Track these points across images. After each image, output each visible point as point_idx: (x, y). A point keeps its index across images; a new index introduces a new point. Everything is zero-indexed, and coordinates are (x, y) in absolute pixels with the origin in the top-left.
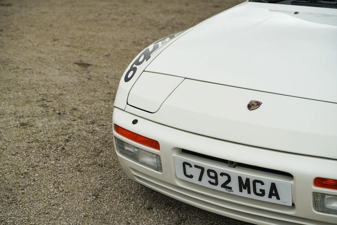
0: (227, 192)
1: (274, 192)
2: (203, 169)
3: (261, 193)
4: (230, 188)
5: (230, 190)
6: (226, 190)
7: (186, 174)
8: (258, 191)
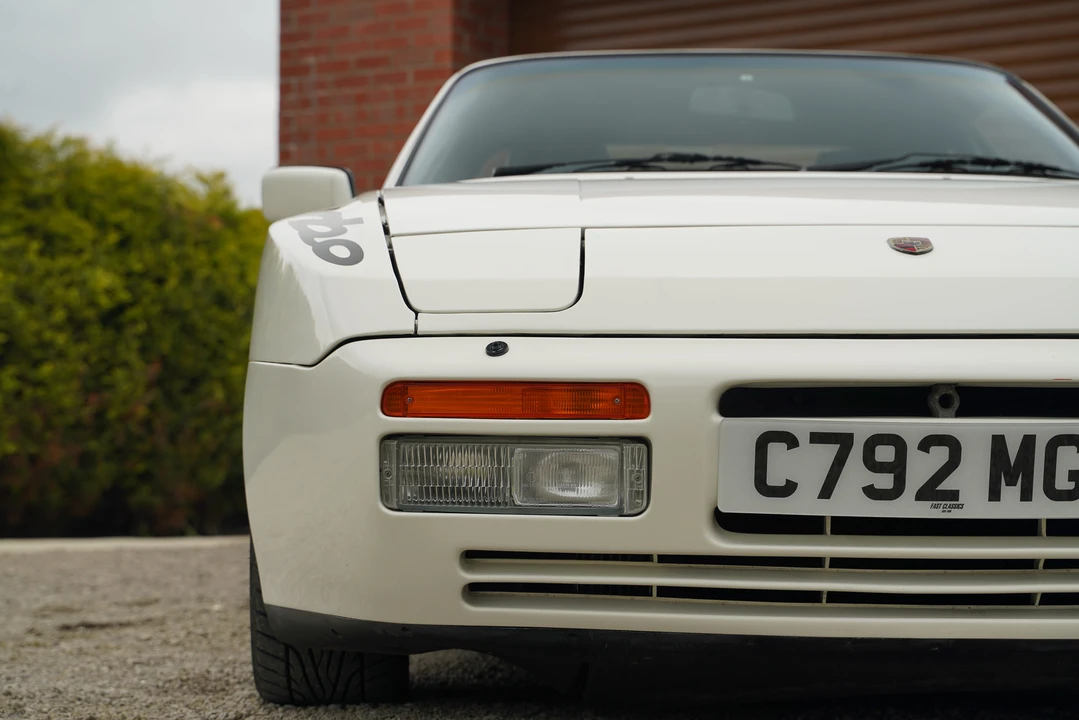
0: (937, 514)
2: (845, 441)
3: (1071, 486)
4: (954, 495)
5: (949, 503)
6: (936, 507)
7: (762, 487)
8: (1063, 483)
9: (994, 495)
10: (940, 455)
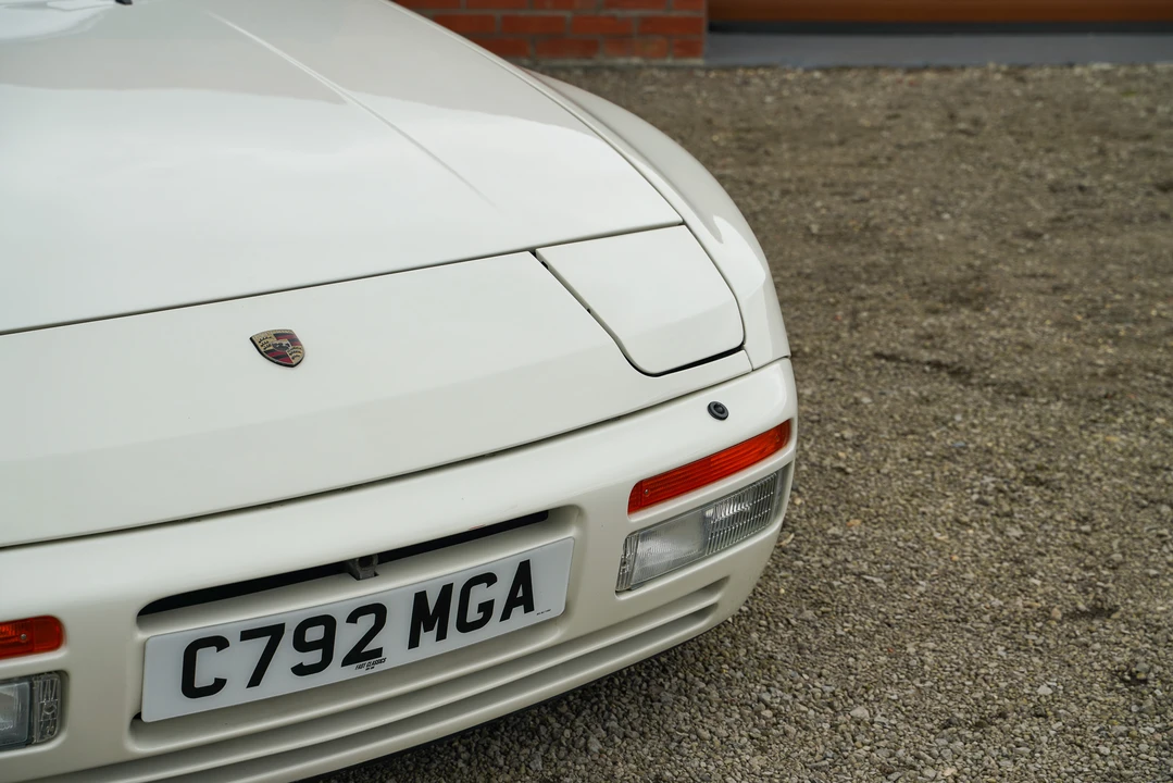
0: (363, 672)
1: (520, 594)
2: (275, 632)
3: (481, 615)
5: (373, 661)
6: (360, 667)
7: (190, 689)
8: (473, 615)
9: (414, 642)
10: (367, 621)
